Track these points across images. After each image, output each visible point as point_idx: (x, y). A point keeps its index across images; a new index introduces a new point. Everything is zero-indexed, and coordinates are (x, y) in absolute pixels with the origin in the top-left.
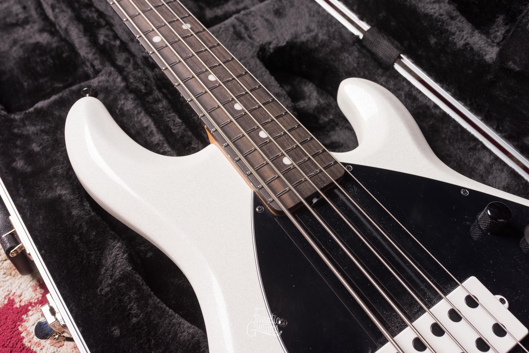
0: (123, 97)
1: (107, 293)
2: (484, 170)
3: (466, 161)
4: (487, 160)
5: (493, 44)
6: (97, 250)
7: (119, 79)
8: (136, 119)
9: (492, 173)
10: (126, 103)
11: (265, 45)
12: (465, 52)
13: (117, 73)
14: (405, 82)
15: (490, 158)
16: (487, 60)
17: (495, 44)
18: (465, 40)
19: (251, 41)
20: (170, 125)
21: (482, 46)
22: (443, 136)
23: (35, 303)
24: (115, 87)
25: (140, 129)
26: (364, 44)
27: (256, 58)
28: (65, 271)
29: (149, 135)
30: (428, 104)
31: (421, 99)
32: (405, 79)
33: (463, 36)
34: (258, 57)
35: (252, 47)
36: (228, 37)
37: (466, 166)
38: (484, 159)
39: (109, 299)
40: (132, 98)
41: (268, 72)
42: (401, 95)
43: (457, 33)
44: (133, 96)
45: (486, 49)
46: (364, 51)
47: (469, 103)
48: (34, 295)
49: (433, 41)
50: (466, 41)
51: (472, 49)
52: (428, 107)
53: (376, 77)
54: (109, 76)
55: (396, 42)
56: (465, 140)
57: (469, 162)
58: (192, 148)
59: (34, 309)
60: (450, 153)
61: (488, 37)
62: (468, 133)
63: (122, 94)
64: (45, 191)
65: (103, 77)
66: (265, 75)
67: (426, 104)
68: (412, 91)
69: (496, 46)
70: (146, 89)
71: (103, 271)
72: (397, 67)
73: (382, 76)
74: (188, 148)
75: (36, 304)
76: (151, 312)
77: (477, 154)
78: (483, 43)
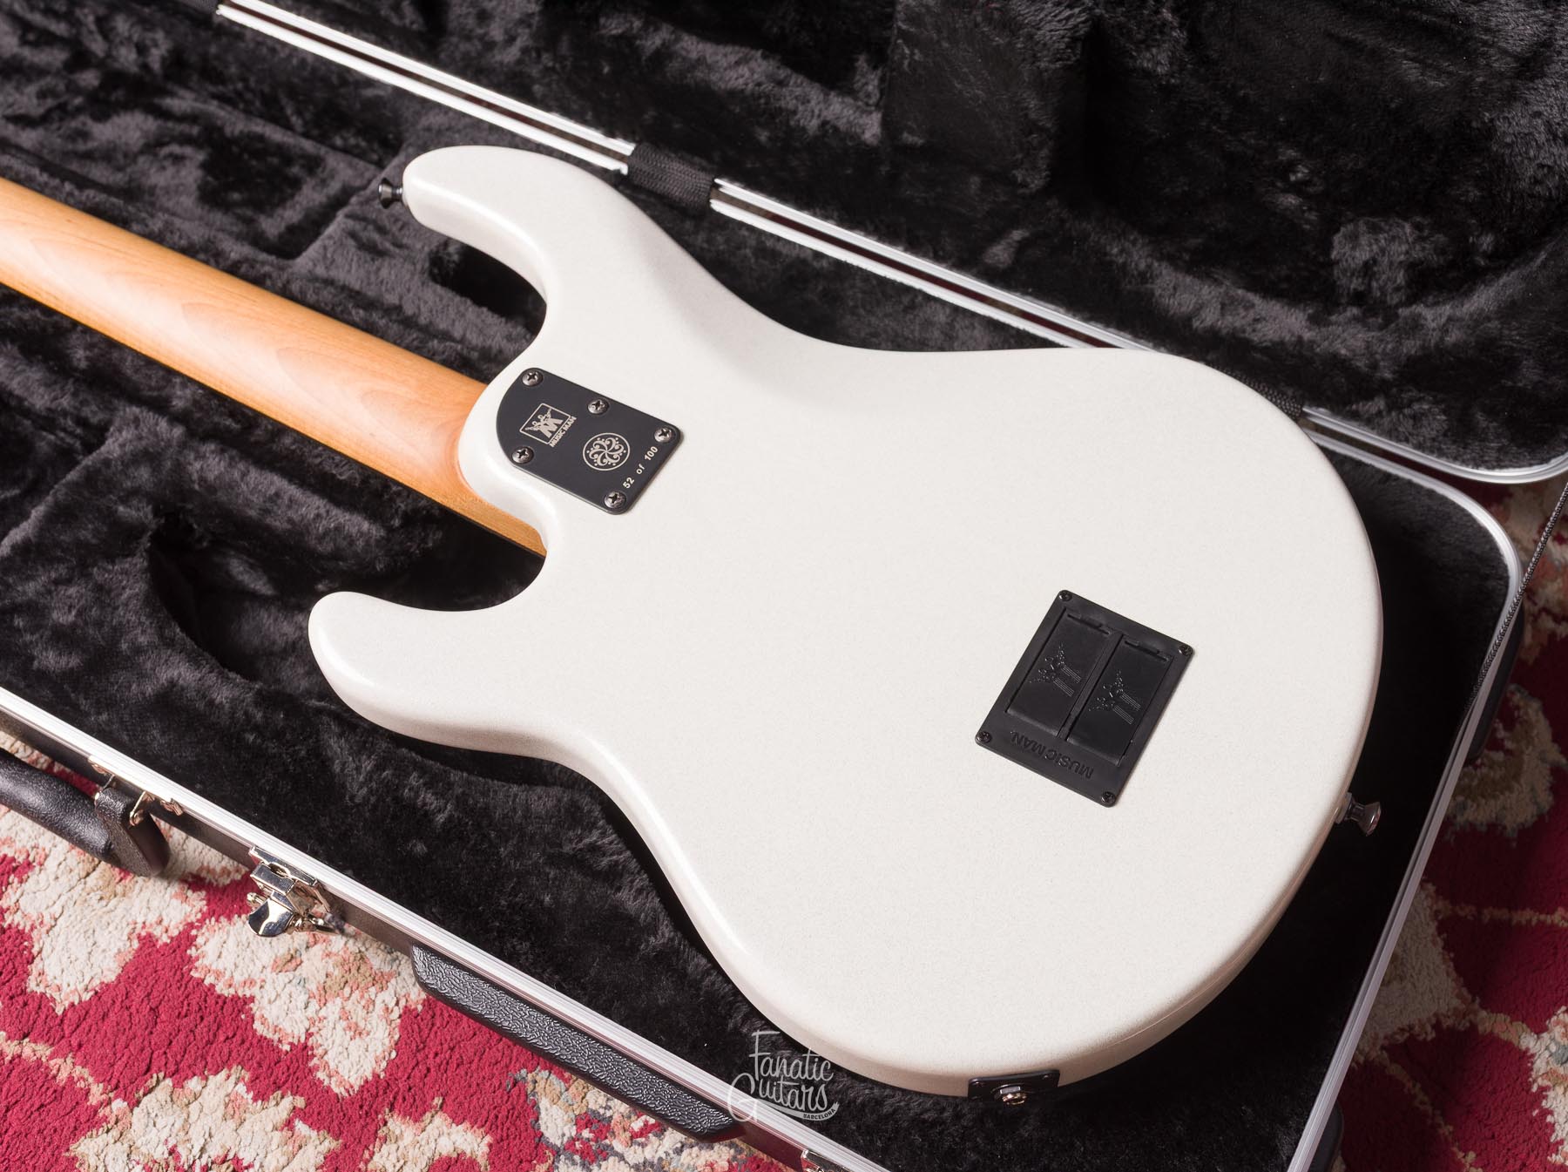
0: (192, 456)
1: (366, 800)
2: (942, 337)
3: (906, 333)
4: (941, 317)
5: (869, 109)
6: (305, 739)
7: (163, 424)
8: (244, 487)
9: (957, 337)
10: (205, 466)
11: (437, 252)
12: (826, 140)
13: (151, 414)
14: (744, 228)
15: (944, 313)
16: (868, 142)
17: (873, 108)
18: (819, 116)
19: (406, 252)
20: (327, 468)
21: (852, 118)
22: (851, 304)
23: (198, 921)
24: (163, 444)
25: (264, 502)
26: (636, 183)
27: (431, 284)
28: (263, 799)
29: (289, 507)
30: (802, 256)
31: (785, 251)
32: (742, 225)
33: (813, 112)
34: (434, 278)
35: (414, 264)
36: (352, 260)
37: (909, 341)
38: (936, 319)
39: (374, 805)
40: (213, 452)
41: (469, 302)
42: (746, 256)
43: (801, 108)
44: (213, 447)
45: (861, 121)
46: (643, 197)
47: (871, 228)
48: (189, 909)
49: (763, 136)
50: (822, 118)
51: (836, 129)
52: (804, 262)
53: (686, 238)
54: (136, 428)
55: (697, 159)
56: (891, 297)
57: (912, 332)
58: (395, 493)
59: (204, 930)
60: (873, 330)
61: (856, 99)
62: (893, 283)
63: (186, 452)
64: (134, 686)
65: (124, 433)
66: (467, 309)
67: (798, 257)
68: (763, 242)
69: (876, 110)
70: (238, 422)
71: (337, 768)
72: (718, 206)
73: (696, 233)
74: (386, 497)
75: (202, 921)
76: (463, 793)
77: (921, 314)
78: (851, 112)
